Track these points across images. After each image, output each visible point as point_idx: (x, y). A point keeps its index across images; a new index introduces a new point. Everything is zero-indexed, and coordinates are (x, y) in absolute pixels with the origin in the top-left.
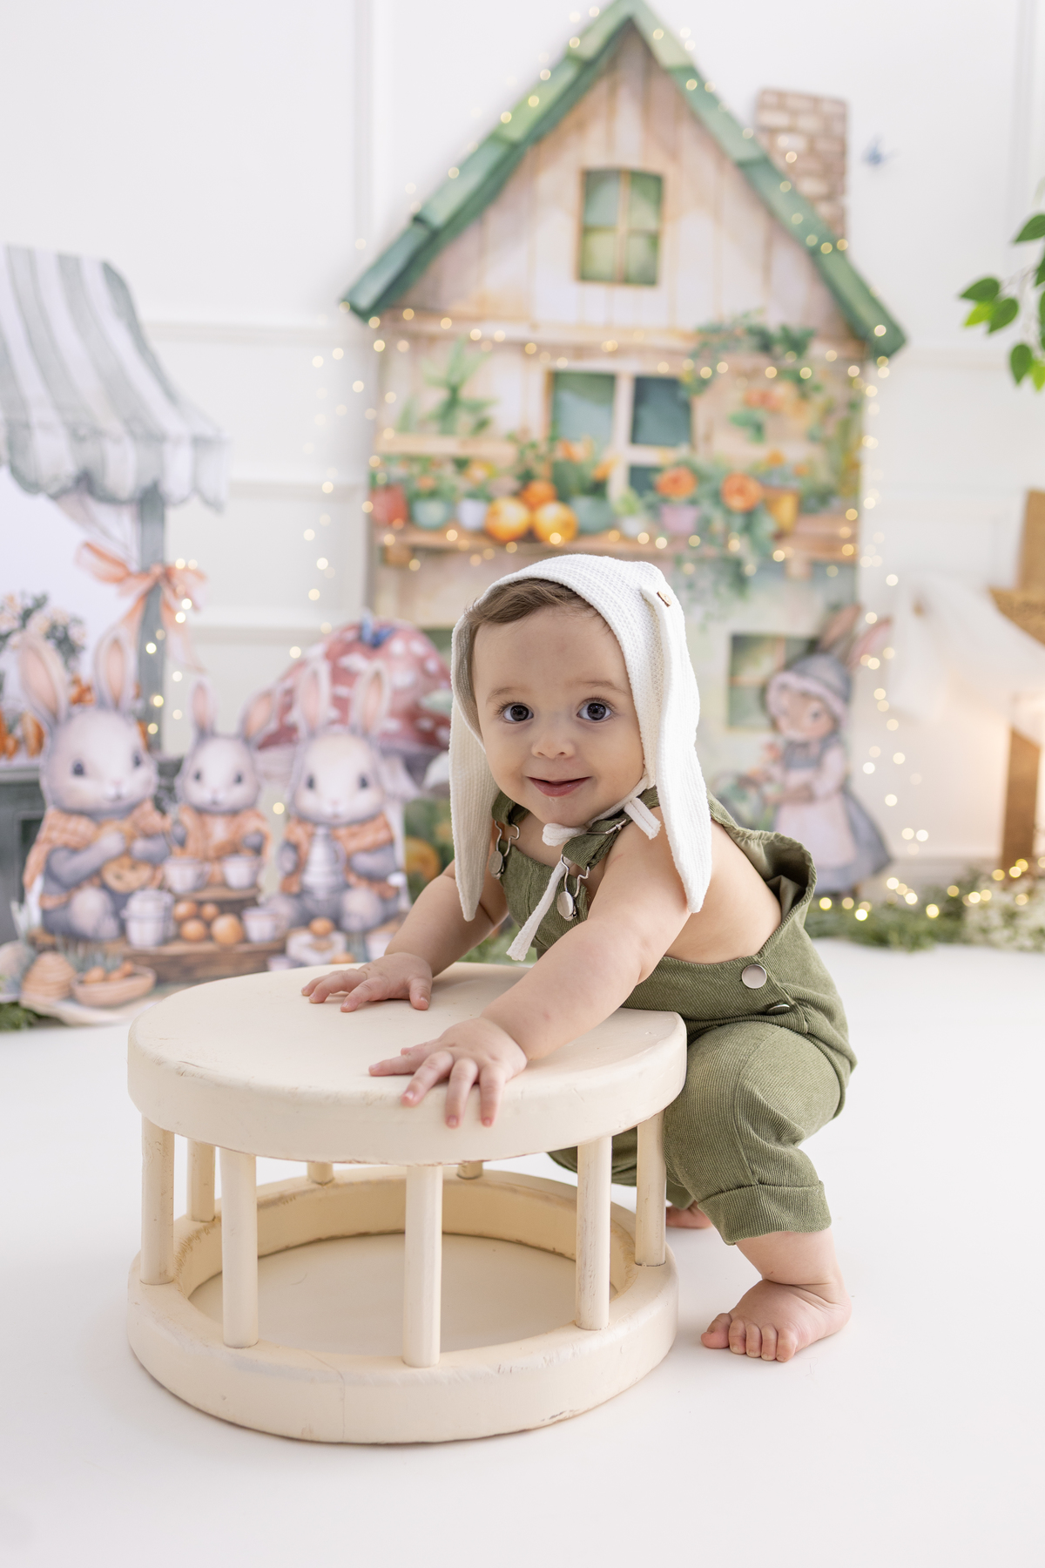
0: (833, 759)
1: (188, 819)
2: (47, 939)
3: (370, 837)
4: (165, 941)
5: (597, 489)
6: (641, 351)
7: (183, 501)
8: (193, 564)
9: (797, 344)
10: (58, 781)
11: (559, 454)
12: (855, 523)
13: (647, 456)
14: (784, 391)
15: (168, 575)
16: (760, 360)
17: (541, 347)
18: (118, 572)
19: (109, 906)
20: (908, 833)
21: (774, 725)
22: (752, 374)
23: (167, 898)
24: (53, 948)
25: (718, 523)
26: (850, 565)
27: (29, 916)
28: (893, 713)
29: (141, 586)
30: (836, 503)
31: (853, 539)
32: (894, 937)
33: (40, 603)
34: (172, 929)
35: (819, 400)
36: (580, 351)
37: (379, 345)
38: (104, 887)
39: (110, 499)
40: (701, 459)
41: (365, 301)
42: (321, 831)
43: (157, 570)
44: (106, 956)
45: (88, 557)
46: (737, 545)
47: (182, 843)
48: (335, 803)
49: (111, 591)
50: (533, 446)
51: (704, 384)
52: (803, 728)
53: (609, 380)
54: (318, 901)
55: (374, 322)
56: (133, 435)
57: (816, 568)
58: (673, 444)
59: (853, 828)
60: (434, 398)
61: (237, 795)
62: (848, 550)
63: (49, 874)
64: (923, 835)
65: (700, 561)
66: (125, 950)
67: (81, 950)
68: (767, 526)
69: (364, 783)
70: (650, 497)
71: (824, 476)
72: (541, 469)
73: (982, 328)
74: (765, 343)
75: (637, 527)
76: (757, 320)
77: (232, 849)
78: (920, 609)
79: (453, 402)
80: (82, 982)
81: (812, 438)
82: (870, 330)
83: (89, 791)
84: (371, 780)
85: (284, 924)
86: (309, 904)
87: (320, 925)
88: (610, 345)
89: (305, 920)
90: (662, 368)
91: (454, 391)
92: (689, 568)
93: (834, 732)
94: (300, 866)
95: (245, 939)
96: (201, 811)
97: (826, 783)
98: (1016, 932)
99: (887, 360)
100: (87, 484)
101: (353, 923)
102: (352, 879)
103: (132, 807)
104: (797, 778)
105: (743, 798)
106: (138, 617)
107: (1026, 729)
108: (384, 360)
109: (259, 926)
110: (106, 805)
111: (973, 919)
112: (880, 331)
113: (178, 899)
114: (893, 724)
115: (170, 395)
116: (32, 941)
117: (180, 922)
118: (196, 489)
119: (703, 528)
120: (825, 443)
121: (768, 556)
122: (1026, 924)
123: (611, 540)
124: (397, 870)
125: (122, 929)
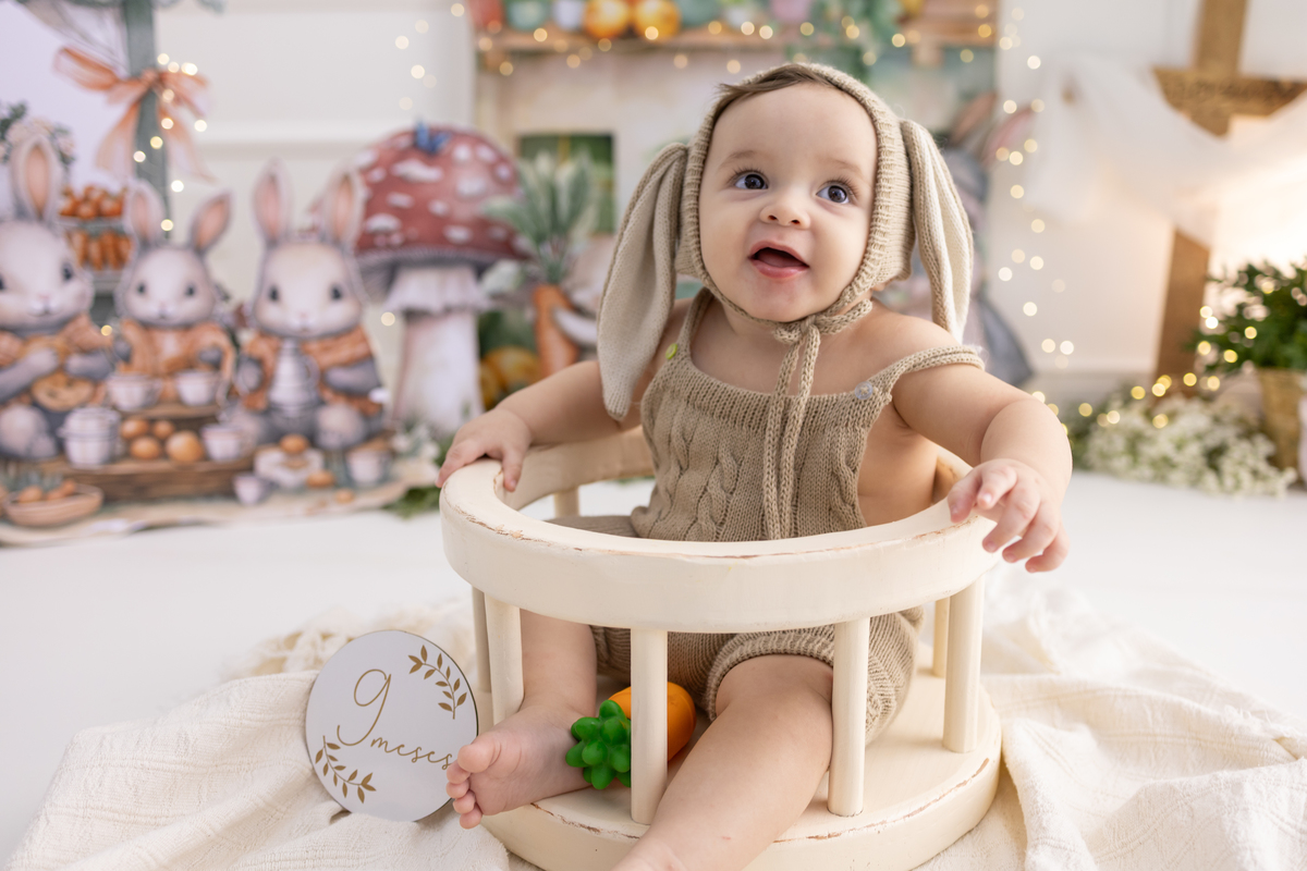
1: (133, 335)
3: (345, 351)
4: (112, 459)
7: (174, 2)
8: (190, 69)
15: (162, 79)
18: (104, 78)
19: (43, 424)
20: (1048, 346)
23: (112, 417)
25: (834, 7)
26: (988, 49)
28: (1037, 212)
29: (134, 93)
31: (992, 19)
34: (119, 448)
38: (35, 405)
39: (88, 3)
42: (288, 346)
43: (150, 76)
44: (42, 476)
45: (68, 63)
46: (855, 32)
47: (127, 359)
48: (303, 315)
49: (98, 99)
54: (288, 419)
57: (948, 54)
61: (190, 308)
62: (984, 31)
64: (1068, 347)
65: (814, 51)
66: (66, 469)
67: (12, 470)
68: (891, 8)
69: (336, 294)
75: (743, 17)
77: (187, 364)
78: (1070, 95)
80: (15, 502)
83: (10, 307)
84: (345, 290)
85: (250, 441)
86: (279, 421)
87: (292, 442)
89: (274, 438)
94: (266, 381)
95: (205, 456)
96: (147, 326)
98: (1137, 461)
101: (331, 440)
102: (328, 395)
103: (63, 323)
106: (132, 125)
107: (1191, 229)
109: (222, 444)
110: (33, 321)
113: (125, 416)
114: (1038, 226)
117: (129, 440)
119: (817, 14)
121: (888, 41)
122: (1149, 451)
123: (714, 33)
124: (379, 385)
125: (61, 448)
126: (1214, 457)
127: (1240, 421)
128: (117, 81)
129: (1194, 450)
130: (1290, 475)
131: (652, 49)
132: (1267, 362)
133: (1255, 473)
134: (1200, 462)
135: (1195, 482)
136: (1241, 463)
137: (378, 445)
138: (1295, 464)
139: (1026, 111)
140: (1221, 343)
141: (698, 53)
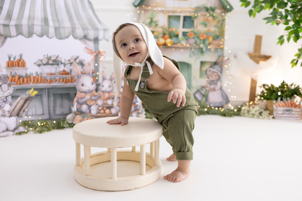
0: (219, 83)
1: (101, 93)
2: (77, 113)
4: (97, 113)
5: (177, 36)
6: (185, 12)
7: (102, 40)
8: (103, 50)
9: (213, 10)
10: (79, 87)
11: (170, 30)
12: (223, 42)
13: (186, 30)
14: (211, 18)
15: (99, 52)
16: (206, 13)
17: (167, 11)
18: (91, 52)
19: (88, 108)
20: (232, 96)
21: (208, 77)
22: (204, 15)
23: (98, 106)
24: (78, 114)
25: (198, 42)
26: (222, 49)
27: (74, 109)
28: (230, 75)
29: (95, 54)
30: (220, 38)
31: (223, 44)
32: (227, 114)
33: (78, 57)
34: (98, 111)
35: (217, 20)
36: (174, 12)
37: (139, 12)
38: (87, 104)
39: (89, 40)
40: (195, 30)
41: (136, 4)
43: (97, 52)
44: (87, 116)
45: (86, 50)
46: (202, 46)
47: (100, 97)
49: (90, 55)
50: (165, 29)
51: (196, 17)
52: (214, 78)
53: (179, 17)
55: (138, 8)
56: (93, 29)
57: (216, 50)
58: (190, 28)
59: (222, 95)
60: (148, 21)
61: (110, 89)
62: (222, 46)
63: (78, 102)
64: (235, 97)
65: (195, 48)
66: (91, 115)
67: (83, 115)
68: (207, 42)
70: (186, 37)
71: (218, 33)
72: (167, 33)
73: (244, 7)
74: (207, 10)
75: (184, 43)
76: (206, 6)
77: (109, 98)
78: (235, 57)
79: (151, 21)
80: (83, 120)
81: (216, 26)
82: (226, 7)
83: (84, 89)
85: (118, 111)
88: (179, 10)
90: (188, 15)
91: (152, 19)
92: (193, 50)
93: (219, 78)
95: (111, 113)
96: (103, 92)
97: (218, 87)
98: (249, 114)
99: (229, 13)
100: (85, 37)
103: (91, 91)
104: (212, 87)
105: (203, 90)
106: (94, 60)
107: (254, 78)
108: (139, 14)
109: (113, 111)
110: (87, 91)
111: (242, 112)
112: (228, 7)
113: (99, 106)
114: (230, 77)
115: (99, 22)
116: (75, 113)
117: (100, 110)
118: (104, 38)
119: (196, 43)
120: (218, 27)
121: (207, 48)
122: (251, 113)
123: (179, 45)
124: (137, 102)
125: (90, 111)
126: (261, 113)
127: (263, 108)
128: (93, 52)
129: (258, 112)
130: (272, 116)
131: (169, 47)
132: (268, 99)
133: (267, 116)
134: (258, 114)
135: (258, 117)
136: (265, 114)
137: (136, 111)
138: (273, 114)
139: (228, 59)
140: (261, 96)
141: (176, 48)
